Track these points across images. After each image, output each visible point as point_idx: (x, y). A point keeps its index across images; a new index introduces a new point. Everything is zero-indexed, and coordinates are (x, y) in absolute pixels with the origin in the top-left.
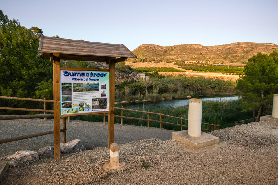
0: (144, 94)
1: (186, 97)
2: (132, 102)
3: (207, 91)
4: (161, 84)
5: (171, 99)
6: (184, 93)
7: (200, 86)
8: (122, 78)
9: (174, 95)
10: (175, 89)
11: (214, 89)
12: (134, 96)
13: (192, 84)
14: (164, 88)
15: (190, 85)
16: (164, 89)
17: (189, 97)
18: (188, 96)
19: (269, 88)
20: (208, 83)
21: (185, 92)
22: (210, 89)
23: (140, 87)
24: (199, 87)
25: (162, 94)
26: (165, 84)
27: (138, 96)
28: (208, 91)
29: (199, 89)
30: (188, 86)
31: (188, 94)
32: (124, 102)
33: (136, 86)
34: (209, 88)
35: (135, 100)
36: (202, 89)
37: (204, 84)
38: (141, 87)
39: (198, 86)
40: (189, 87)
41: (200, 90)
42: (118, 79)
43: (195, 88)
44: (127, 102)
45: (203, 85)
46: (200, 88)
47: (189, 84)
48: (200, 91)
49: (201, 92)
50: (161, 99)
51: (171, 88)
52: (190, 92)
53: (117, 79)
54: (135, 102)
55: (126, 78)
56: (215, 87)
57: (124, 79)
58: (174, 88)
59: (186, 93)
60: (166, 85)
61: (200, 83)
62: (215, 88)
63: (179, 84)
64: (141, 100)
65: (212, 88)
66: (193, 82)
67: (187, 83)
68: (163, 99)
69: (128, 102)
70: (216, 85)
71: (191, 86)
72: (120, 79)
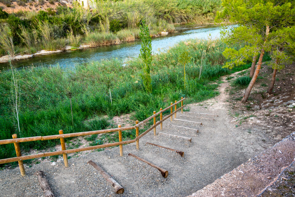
0: (83, 34)
1: (160, 34)
2: (58, 51)
3: (195, 20)
4: (116, 13)
5: (134, 40)
6: (156, 26)
7: (186, 12)
8: (41, 5)
9: (138, 31)
10: (141, 21)
11: (207, 17)
12: (63, 40)
13: (172, 9)
14: (121, 20)
15: (168, 12)
16: (121, 23)
17: (164, 33)
18: (163, 31)
19: (280, 14)
20: (198, 6)
21: (158, 25)
22: (201, 16)
23: (74, 21)
24: (182, 15)
25: (118, 30)
26: (122, 13)
27: (71, 38)
28: (197, 21)
29: (183, 18)
30: (165, 13)
31: (164, 29)
32: (43, 52)
33: (67, 20)
34: (199, 15)
35: (66, 48)
36: (188, 17)
37: (191, 8)
38: (77, 21)
39: (181, 12)
40: (167, 15)
41: (185, 18)
42: (31, 7)
43: (177, 16)
44: (48, 52)
45: (190, 10)
46: (185, 15)
47: (167, 10)
48: (185, 20)
49: (186, 23)
50: (115, 42)
51: (133, 19)
52: (166, 25)
53: (29, 6)
54: (65, 51)
55: (48, 4)
56: (209, 12)
57: (45, 6)
58: (139, 20)
59: (160, 27)
60: (124, 13)
61: (185, 6)
62: (209, 14)
63: (149, 10)
64: (78, 46)
65: (203, 14)
66: (173, 6)
67: (163, 8)
68: (118, 42)
69: (51, 52)
70: (211, 9)
71: (171, 12)
72: (36, 6)
